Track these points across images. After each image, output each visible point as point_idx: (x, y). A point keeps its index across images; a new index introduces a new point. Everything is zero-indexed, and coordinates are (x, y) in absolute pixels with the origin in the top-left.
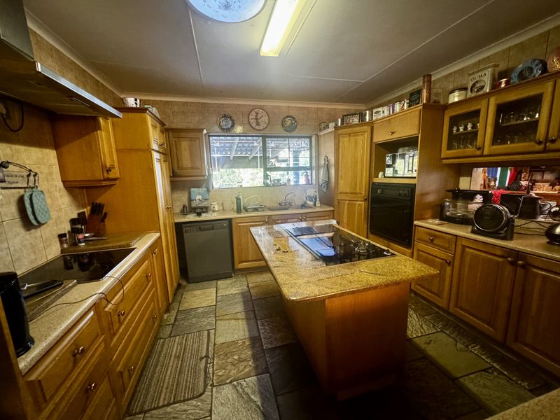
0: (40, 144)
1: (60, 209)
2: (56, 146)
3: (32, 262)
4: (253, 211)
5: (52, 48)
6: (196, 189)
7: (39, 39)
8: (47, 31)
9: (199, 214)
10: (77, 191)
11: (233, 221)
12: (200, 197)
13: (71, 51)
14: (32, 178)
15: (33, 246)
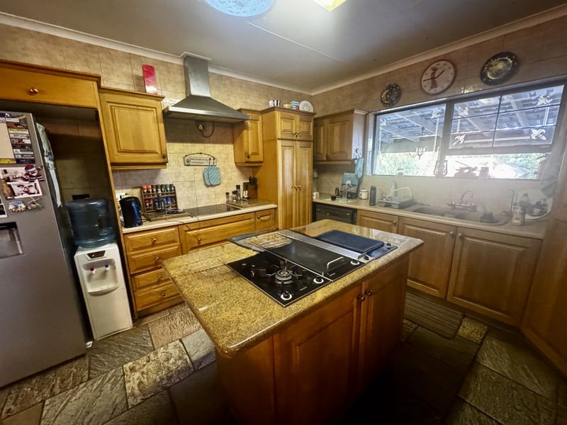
0: (222, 142)
1: (231, 179)
2: (233, 142)
3: (207, 203)
4: (385, 206)
5: (242, 82)
6: (348, 174)
7: (233, 80)
8: (236, 73)
9: (333, 198)
10: (245, 169)
11: (358, 212)
12: (349, 182)
13: (255, 78)
14: (212, 161)
15: (208, 195)
